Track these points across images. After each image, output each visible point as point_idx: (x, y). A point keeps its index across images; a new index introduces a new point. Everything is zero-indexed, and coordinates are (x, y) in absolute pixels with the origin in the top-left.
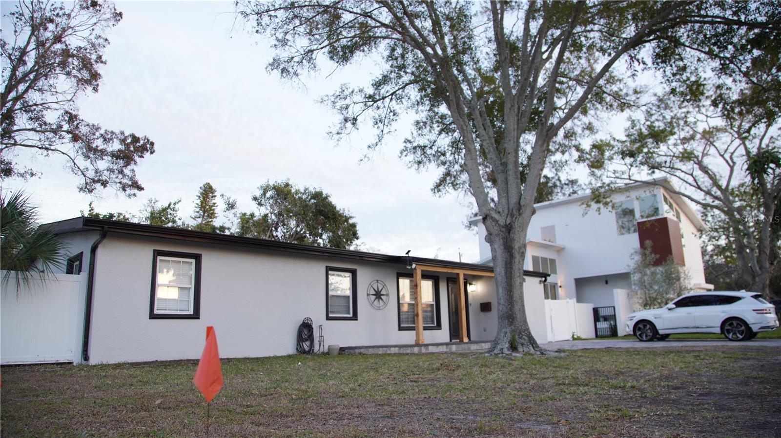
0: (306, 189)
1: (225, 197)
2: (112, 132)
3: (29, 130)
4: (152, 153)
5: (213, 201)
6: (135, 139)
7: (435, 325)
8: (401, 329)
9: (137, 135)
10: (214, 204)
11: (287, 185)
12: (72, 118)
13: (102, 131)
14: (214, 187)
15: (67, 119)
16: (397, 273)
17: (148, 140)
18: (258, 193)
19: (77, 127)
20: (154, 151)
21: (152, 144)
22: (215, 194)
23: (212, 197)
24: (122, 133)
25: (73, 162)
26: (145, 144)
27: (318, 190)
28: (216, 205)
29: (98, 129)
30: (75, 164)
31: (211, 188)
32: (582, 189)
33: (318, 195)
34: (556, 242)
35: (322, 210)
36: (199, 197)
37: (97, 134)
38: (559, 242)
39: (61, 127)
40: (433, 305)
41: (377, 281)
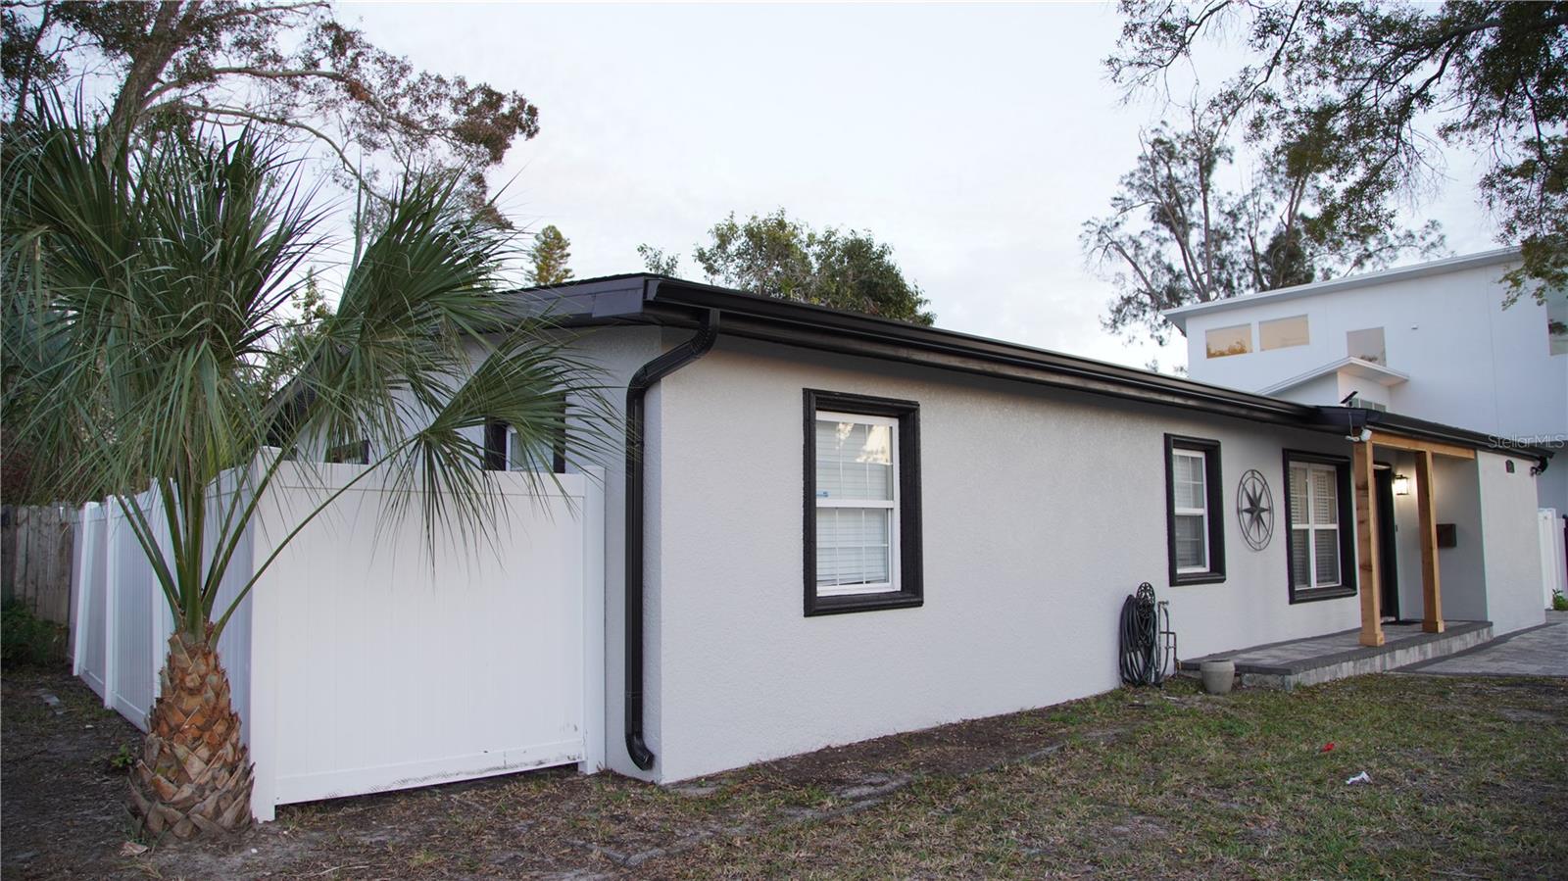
0: (830, 234)
2: (440, 80)
3: (239, 71)
4: (531, 135)
5: (567, 267)
6: (493, 99)
7: (1340, 584)
8: (1294, 598)
9: (495, 88)
10: (567, 271)
11: (781, 225)
12: (341, 40)
13: (414, 77)
14: (564, 236)
15: (329, 43)
16: (1284, 450)
17: (522, 101)
18: (709, 243)
19: (354, 65)
20: (536, 131)
21: (533, 111)
22: (568, 250)
23: (562, 257)
24: (461, 83)
25: (341, 156)
26: (514, 115)
27: (862, 236)
28: (569, 275)
29: (404, 70)
30: (345, 161)
31: (558, 236)
33: (858, 250)
35: (877, 284)
36: (534, 256)
37: (403, 84)
38: (1394, 365)
39: (316, 64)
40: (1335, 530)
41: (1253, 471)
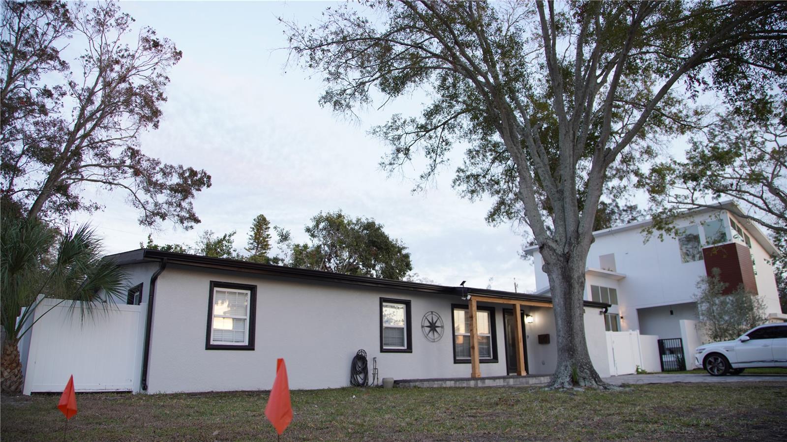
0: (358, 220)
1: (278, 229)
2: (172, 167)
3: (95, 165)
4: (208, 186)
5: (267, 233)
6: (193, 173)
7: (492, 358)
8: (456, 362)
9: (195, 170)
10: (268, 235)
11: (340, 216)
12: (134, 153)
13: (162, 166)
14: (267, 219)
15: (130, 154)
16: (452, 304)
17: (205, 174)
18: (311, 225)
19: (139, 162)
20: (211, 185)
21: (209, 177)
22: (269, 226)
23: (266, 229)
24: (181, 167)
25: (135, 195)
26: (202, 178)
27: (370, 221)
28: (269, 237)
29: (158, 163)
30: (136, 197)
31: (264, 219)
32: (642, 215)
33: (370, 226)
34: (615, 271)
35: (375, 241)
36: (253, 228)
37: (157, 168)
38: (620, 271)
39: (124, 162)
40: (489, 337)
41: (432, 312)
